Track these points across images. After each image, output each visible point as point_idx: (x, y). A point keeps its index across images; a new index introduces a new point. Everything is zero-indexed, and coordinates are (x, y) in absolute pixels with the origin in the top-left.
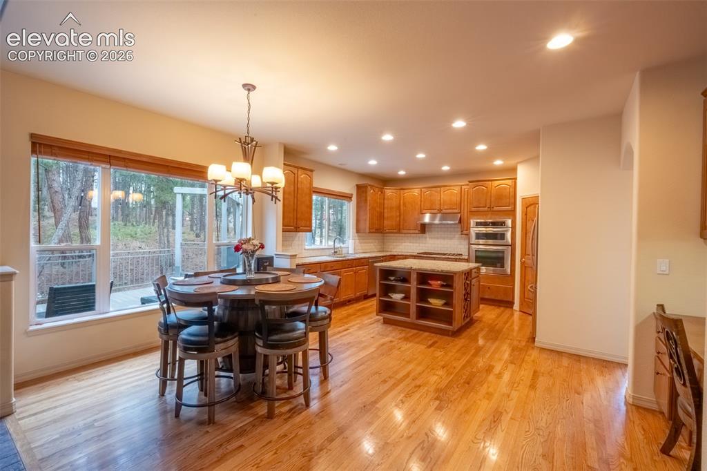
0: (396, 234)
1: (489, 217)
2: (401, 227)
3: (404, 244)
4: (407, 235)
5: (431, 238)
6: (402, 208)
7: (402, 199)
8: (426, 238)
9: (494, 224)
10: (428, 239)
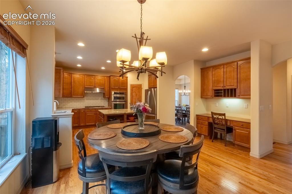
0: (68, 98)
1: (118, 90)
2: (72, 94)
3: (70, 103)
4: (76, 98)
5: (87, 99)
6: (73, 83)
7: (73, 79)
8: (84, 99)
9: (120, 93)
10: (85, 100)
